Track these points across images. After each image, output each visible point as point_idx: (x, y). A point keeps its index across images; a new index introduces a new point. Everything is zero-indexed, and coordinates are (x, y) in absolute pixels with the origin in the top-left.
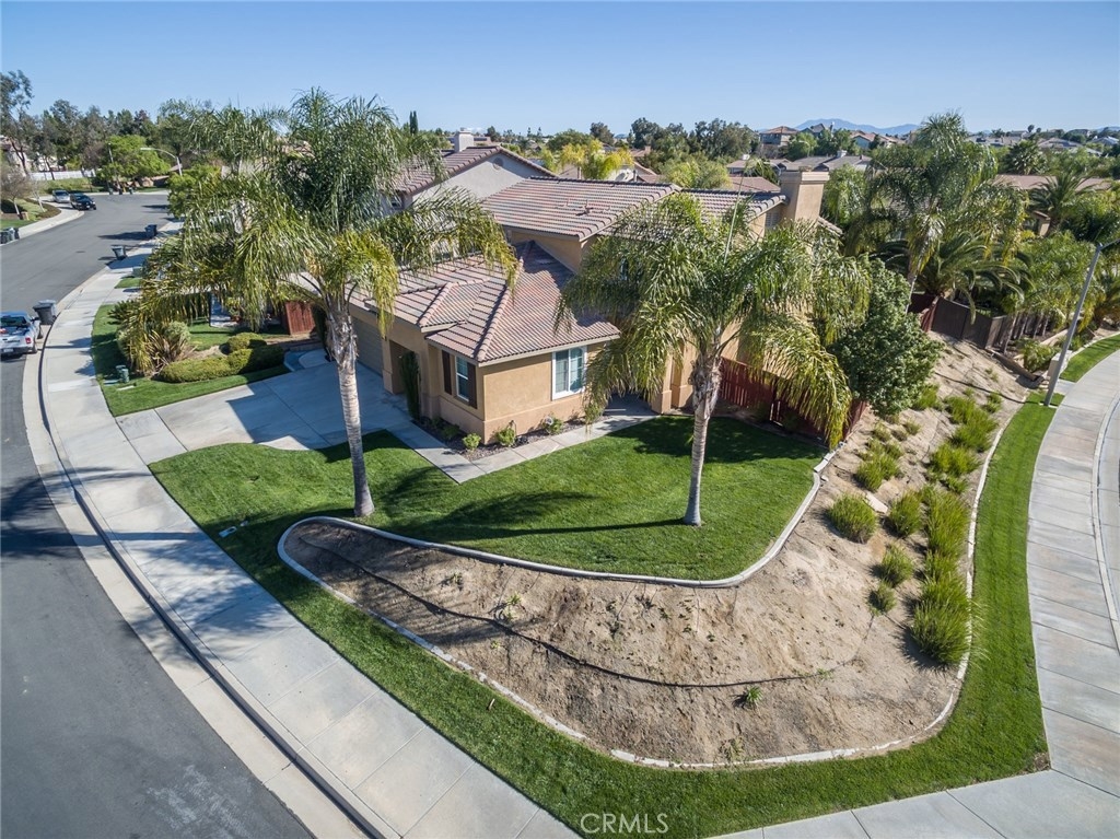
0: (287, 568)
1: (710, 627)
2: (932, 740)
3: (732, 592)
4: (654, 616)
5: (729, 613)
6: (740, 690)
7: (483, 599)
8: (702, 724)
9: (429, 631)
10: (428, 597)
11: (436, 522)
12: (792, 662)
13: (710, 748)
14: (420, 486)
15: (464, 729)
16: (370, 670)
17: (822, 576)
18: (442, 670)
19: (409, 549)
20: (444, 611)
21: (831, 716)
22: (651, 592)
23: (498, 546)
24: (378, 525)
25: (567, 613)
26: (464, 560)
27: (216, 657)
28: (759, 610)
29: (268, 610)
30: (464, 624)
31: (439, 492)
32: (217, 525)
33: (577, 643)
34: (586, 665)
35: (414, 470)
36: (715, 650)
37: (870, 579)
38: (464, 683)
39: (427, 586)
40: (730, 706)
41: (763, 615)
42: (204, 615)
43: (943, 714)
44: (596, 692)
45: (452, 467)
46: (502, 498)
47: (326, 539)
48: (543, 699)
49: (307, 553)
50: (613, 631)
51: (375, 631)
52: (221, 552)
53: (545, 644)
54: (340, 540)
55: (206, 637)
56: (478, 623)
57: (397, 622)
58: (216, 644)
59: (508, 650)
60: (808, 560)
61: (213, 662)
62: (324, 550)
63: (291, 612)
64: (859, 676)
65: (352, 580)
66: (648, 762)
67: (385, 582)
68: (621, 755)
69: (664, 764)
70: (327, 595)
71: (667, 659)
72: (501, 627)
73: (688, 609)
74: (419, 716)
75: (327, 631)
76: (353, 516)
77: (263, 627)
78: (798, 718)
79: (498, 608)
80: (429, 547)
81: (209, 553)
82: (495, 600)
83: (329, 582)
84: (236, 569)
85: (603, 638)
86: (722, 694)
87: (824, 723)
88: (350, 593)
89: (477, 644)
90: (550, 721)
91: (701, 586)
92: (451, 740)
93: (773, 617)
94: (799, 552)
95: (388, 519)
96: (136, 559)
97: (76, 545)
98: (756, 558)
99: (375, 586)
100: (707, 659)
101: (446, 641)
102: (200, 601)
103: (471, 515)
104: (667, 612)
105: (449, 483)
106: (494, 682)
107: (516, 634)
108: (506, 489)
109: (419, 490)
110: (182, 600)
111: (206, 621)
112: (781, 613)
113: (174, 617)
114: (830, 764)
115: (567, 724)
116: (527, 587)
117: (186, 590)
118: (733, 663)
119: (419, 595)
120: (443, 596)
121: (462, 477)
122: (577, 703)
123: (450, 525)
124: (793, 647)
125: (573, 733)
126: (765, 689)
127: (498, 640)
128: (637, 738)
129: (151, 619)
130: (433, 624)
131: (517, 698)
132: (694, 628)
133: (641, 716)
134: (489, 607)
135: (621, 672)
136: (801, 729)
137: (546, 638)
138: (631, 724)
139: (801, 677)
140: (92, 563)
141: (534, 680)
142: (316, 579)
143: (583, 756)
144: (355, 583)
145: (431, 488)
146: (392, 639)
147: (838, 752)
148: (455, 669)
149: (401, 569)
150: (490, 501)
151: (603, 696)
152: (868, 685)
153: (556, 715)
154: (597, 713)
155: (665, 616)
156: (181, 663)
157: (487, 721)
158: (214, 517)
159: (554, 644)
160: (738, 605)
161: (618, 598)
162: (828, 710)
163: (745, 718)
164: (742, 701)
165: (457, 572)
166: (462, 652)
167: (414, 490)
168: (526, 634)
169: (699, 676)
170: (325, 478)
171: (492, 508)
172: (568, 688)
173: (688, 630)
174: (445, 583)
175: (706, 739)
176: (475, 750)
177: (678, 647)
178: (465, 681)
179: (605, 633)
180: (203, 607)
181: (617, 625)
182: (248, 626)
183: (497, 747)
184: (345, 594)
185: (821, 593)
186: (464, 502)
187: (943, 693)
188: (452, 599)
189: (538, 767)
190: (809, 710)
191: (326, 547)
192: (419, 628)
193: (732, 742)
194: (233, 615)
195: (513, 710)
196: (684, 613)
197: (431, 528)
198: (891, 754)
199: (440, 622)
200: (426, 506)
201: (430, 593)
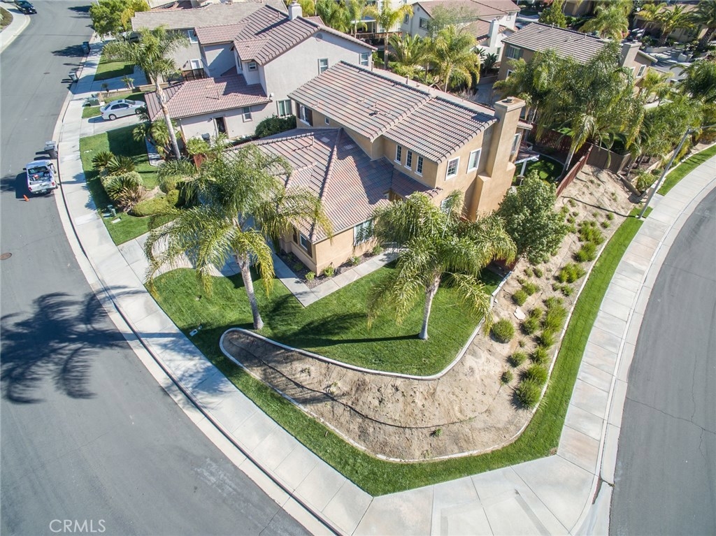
0: (226, 359)
1: (424, 401)
2: (511, 444)
3: (436, 382)
4: (399, 395)
5: (434, 393)
6: (433, 429)
7: (320, 382)
8: (415, 443)
9: (297, 396)
10: (295, 379)
11: (295, 334)
12: (459, 415)
13: (417, 453)
14: (285, 308)
15: (316, 445)
16: (273, 416)
17: (481, 369)
18: (304, 417)
19: (283, 351)
20: (303, 387)
21: (471, 437)
22: (399, 382)
23: (326, 352)
24: (267, 335)
25: (359, 392)
26: (311, 359)
27: (205, 408)
28: (447, 390)
29: (222, 382)
30: (312, 394)
31: (295, 313)
32: (187, 329)
33: (364, 407)
34: (367, 417)
35: (281, 297)
36: (425, 411)
37: (504, 364)
38: (313, 424)
39: (294, 372)
40: (428, 436)
41: (449, 393)
42: (195, 384)
43: (520, 431)
44: (371, 430)
45: (301, 294)
46: (328, 318)
47: (242, 342)
48: (348, 431)
49: (234, 349)
50: (380, 402)
51: (272, 395)
52: (193, 346)
53: (349, 407)
54: (249, 343)
55: (199, 397)
56: (318, 394)
57: (282, 391)
58: (204, 400)
59: (333, 408)
60: (476, 360)
61: (204, 410)
62: (242, 349)
63: (233, 383)
64: (486, 418)
65: (258, 366)
66: (391, 459)
67: (274, 369)
68: (381, 457)
69: (398, 460)
70: (248, 375)
71: (403, 416)
72: (329, 397)
73: (415, 392)
74: (296, 438)
75: (251, 394)
76: (254, 329)
77: (222, 391)
78: (456, 440)
79: (328, 387)
80: (292, 351)
81: (188, 346)
82: (325, 383)
83: (247, 367)
84: (202, 356)
85: (375, 405)
86: (425, 431)
87: (467, 441)
88: (258, 374)
89: (319, 404)
90: (351, 442)
91: (422, 380)
92: (311, 450)
93: (453, 394)
94: (473, 355)
95: (271, 331)
96: (156, 350)
97: (126, 340)
98: (451, 361)
99: (270, 371)
100: (420, 415)
101: (305, 402)
102: (191, 376)
103: (312, 329)
104: (405, 394)
105: (300, 307)
106: (327, 423)
107: (336, 401)
108: (329, 311)
109: (284, 311)
110: (183, 375)
111: (196, 387)
112: (457, 391)
113: (182, 384)
114: (465, 458)
115: (359, 443)
116: (341, 377)
117: (183, 369)
118: (432, 417)
119: (290, 378)
120: (301, 379)
121: (307, 302)
122: (363, 434)
123: (302, 336)
124: (460, 407)
125: (361, 447)
126: (444, 428)
127: (328, 403)
128: (387, 450)
129: (172, 385)
130: (297, 392)
131: (337, 431)
132: (416, 401)
133: (390, 441)
134: (324, 387)
135: (382, 421)
136: (457, 444)
137: (350, 404)
138: (385, 444)
139: (461, 422)
140: (136, 351)
141: (345, 423)
142: (241, 365)
143: (366, 458)
144: (259, 368)
145: (291, 311)
146: (281, 400)
147: (471, 452)
148: (310, 416)
149: (279, 362)
150: (321, 320)
151: (374, 431)
152: (490, 422)
153: (354, 439)
154: (371, 438)
155: (404, 395)
156: (191, 409)
157: (326, 441)
158: (185, 324)
159: (353, 407)
160: (438, 389)
161: (383, 386)
162: (470, 435)
163: (434, 440)
164: (434, 434)
165: (307, 366)
166: (312, 407)
167: (281, 311)
168: (341, 401)
169: (416, 423)
170: (236, 300)
171: (323, 325)
172: (359, 427)
173: (413, 402)
174: (302, 371)
175: (416, 450)
176: (320, 455)
177: (409, 410)
178: (315, 423)
179: (376, 402)
180: (194, 379)
181: (382, 399)
182: (215, 390)
183: (330, 454)
184: (256, 374)
185: (479, 379)
186: (308, 320)
187: (523, 421)
188: (306, 380)
189: (346, 463)
190: (462, 435)
191: (243, 347)
192: (292, 395)
193: (427, 451)
194: (207, 384)
195: (336, 437)
196: (413, 394)
197: (293, 338)
198: (493, 452)
199: (301, 392)
200: (289, 322)
201: (295, 376)
